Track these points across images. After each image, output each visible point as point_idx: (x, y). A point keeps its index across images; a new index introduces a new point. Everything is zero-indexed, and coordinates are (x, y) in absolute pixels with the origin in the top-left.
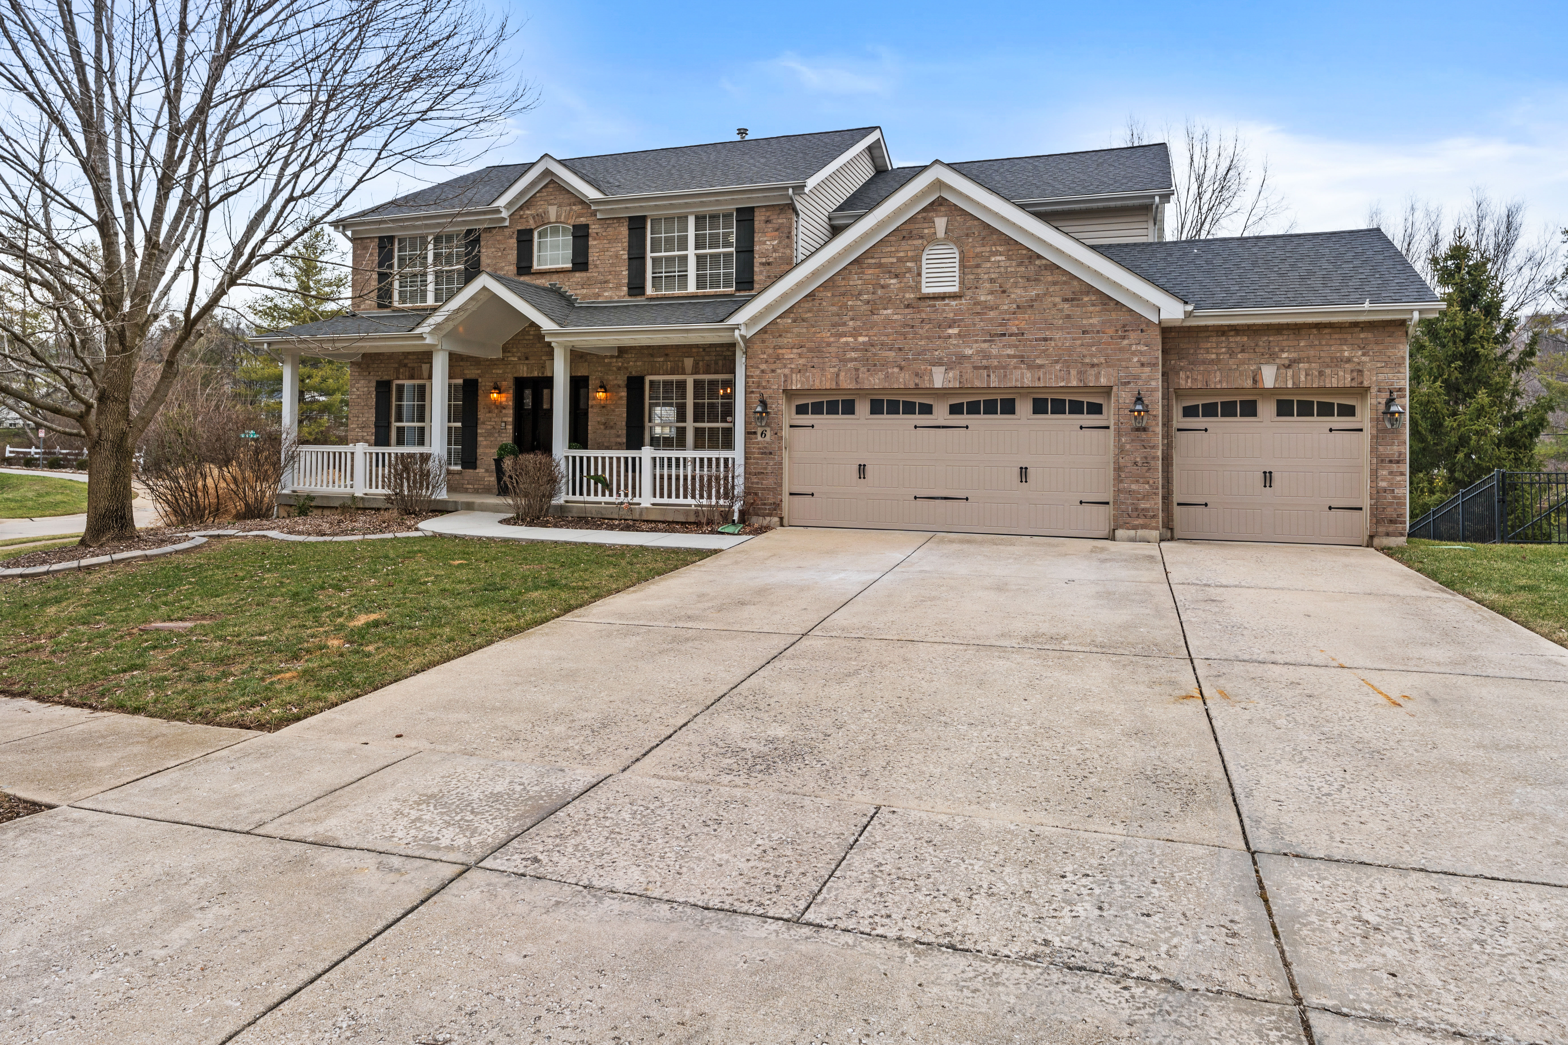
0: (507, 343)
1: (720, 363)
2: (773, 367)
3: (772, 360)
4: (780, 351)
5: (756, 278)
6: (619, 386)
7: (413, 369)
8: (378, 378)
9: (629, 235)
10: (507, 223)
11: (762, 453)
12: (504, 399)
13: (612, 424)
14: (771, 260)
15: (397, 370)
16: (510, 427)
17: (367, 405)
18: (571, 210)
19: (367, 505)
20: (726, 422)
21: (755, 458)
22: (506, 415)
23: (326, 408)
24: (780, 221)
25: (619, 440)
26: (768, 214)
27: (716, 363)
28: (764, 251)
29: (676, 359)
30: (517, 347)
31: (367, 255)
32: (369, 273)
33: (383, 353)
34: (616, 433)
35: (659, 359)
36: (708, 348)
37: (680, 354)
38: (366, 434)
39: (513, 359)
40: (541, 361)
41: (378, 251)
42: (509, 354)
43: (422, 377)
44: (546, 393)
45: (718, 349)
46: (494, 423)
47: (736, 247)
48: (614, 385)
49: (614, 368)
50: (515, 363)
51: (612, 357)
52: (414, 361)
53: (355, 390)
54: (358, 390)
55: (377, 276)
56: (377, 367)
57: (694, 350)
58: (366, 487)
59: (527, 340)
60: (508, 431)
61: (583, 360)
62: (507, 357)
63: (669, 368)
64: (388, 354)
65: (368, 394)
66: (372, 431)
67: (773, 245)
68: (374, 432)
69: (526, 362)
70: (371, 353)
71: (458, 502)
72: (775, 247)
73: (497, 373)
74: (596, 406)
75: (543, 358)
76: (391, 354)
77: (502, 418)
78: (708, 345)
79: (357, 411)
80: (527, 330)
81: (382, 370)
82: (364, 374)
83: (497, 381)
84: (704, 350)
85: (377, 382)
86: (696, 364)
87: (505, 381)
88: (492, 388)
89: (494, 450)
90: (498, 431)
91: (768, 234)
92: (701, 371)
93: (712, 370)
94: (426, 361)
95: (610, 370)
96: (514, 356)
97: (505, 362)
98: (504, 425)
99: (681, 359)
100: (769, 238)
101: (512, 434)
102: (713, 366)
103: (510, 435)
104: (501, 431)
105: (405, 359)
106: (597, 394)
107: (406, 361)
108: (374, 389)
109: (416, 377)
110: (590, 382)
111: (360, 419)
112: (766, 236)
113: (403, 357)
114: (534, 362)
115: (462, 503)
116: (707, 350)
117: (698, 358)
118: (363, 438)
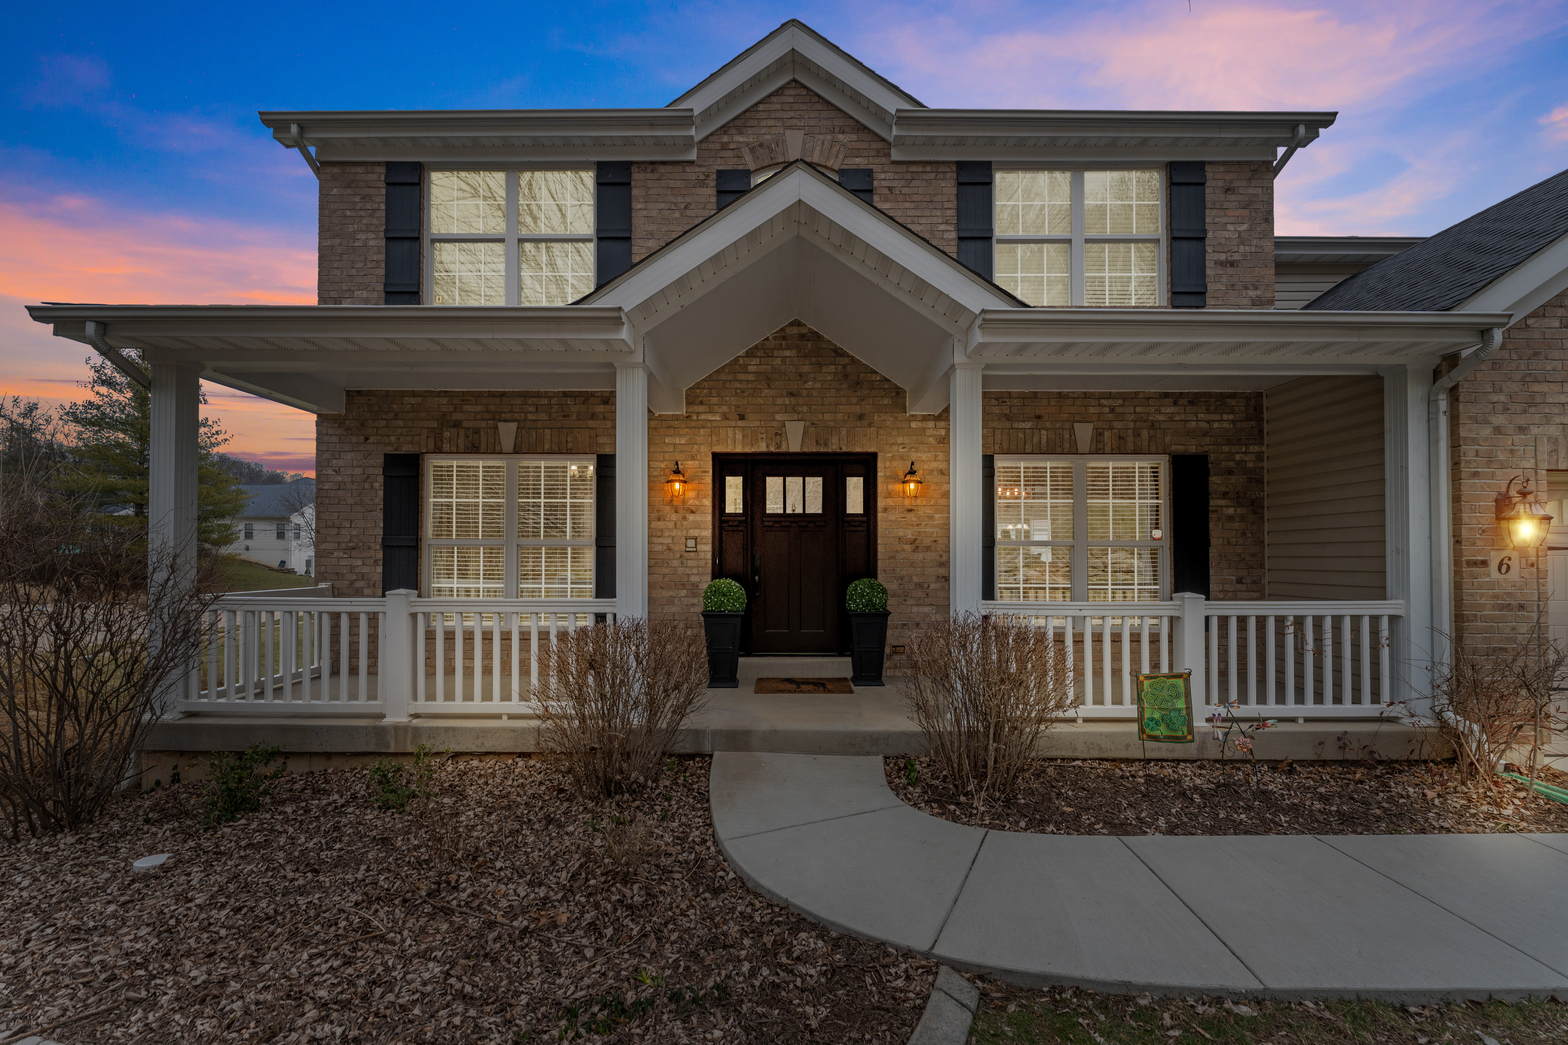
0: (698, 386)
1: (1145, 434)
2: (1521, 420)
3: (1519, 408)
4: (1537, 387)
5: (1211, 287)
6: (942, 472)
7: (477, 431)
8: (390, 450)
9: (958, 196)
10: (693, 156)
11: (1502, 608)
12: (691, 495)
14: (1236, 257)
15: (437, 434)
16: (706, 549)
18: (833, 141)
19: (425, 747)
20: (1151, 538)
21: (1484, 619)
22: (697, 525)
24: (1251, 191)
26: (1229, 177)
27: (1137, 434)
28: (1223, 241)
29: (1058, 425)
30: (719, 395)
31: (357, 199)
32: (362, 236)
33: (403, 394)
34: (938, 558)
35: (1023, 425)
36: (1120, 406)
37: (1064, 416)
38: (360, 563)
39: (710, 417)
40: (774, 424)
41: (383, 191)
42: (701, 409)
43: (498, 449)
44: (773, 484)
45: (1139, 409)
46: (670, 541)
47: (1171, 230)
48: (932, 470)
49: (931, 440)
50: (715, 424)
51: (925, 418)
52: (478, 417)
53: (331, 472)
54: (337, 472)
55: (383, 243)
56: (387, 426)
57: (1092, 410)
58: (415, 698)
59: (741, 381)
60: (702, 555)
61: (865, 423)
62: (698, 413)
63: (1044, 441)
64: (413, 400)
65: (365, 481)
66: (376, 562)
67: (1240, 232)
68: (381, 563)
69: (741, 423)
70: (370, 393)
71: (704, 732)
72: (1243, 235)
73: (675, 444)
74: (894, 508)
75: (778, 417)
76: (420, 399)
77: (687, 530)
78: (1120, 401)
79: (336, 515)
80: (741, 362)
81: (399, 431)
82: (354, 439)
83: (677, 458)
84: (1112, 410)
85: (387, 456)
86: (1098, 434)
87: (693, 458)
88: (668, 472)
89: (671, 593)
90: (678, 556)
91: (1230, 213)
92: (1108, 449)
93: (1130, 447)
94: (508, 416)
95: (923, 443)
96: (712, 411)
97: (693, 424)
98: (691, 543)
99: (1067, 425)
100: (1232, 220)
101: (710, 562)
102: (1130, 439)
103: (706, 563)
104: (686, 554)
105: (455, 411)
106: (899, 487)
107: (457, 416)
108: (380, 471)
109: (483, 448)
110: (880, 465)
111: (343, 532)
112: (1226, 216)
113: (451, 408)
114: (757, 423)
115: (715, 733)
116: (1118, 410)
117: (1100, 424)
118: (355, 577)
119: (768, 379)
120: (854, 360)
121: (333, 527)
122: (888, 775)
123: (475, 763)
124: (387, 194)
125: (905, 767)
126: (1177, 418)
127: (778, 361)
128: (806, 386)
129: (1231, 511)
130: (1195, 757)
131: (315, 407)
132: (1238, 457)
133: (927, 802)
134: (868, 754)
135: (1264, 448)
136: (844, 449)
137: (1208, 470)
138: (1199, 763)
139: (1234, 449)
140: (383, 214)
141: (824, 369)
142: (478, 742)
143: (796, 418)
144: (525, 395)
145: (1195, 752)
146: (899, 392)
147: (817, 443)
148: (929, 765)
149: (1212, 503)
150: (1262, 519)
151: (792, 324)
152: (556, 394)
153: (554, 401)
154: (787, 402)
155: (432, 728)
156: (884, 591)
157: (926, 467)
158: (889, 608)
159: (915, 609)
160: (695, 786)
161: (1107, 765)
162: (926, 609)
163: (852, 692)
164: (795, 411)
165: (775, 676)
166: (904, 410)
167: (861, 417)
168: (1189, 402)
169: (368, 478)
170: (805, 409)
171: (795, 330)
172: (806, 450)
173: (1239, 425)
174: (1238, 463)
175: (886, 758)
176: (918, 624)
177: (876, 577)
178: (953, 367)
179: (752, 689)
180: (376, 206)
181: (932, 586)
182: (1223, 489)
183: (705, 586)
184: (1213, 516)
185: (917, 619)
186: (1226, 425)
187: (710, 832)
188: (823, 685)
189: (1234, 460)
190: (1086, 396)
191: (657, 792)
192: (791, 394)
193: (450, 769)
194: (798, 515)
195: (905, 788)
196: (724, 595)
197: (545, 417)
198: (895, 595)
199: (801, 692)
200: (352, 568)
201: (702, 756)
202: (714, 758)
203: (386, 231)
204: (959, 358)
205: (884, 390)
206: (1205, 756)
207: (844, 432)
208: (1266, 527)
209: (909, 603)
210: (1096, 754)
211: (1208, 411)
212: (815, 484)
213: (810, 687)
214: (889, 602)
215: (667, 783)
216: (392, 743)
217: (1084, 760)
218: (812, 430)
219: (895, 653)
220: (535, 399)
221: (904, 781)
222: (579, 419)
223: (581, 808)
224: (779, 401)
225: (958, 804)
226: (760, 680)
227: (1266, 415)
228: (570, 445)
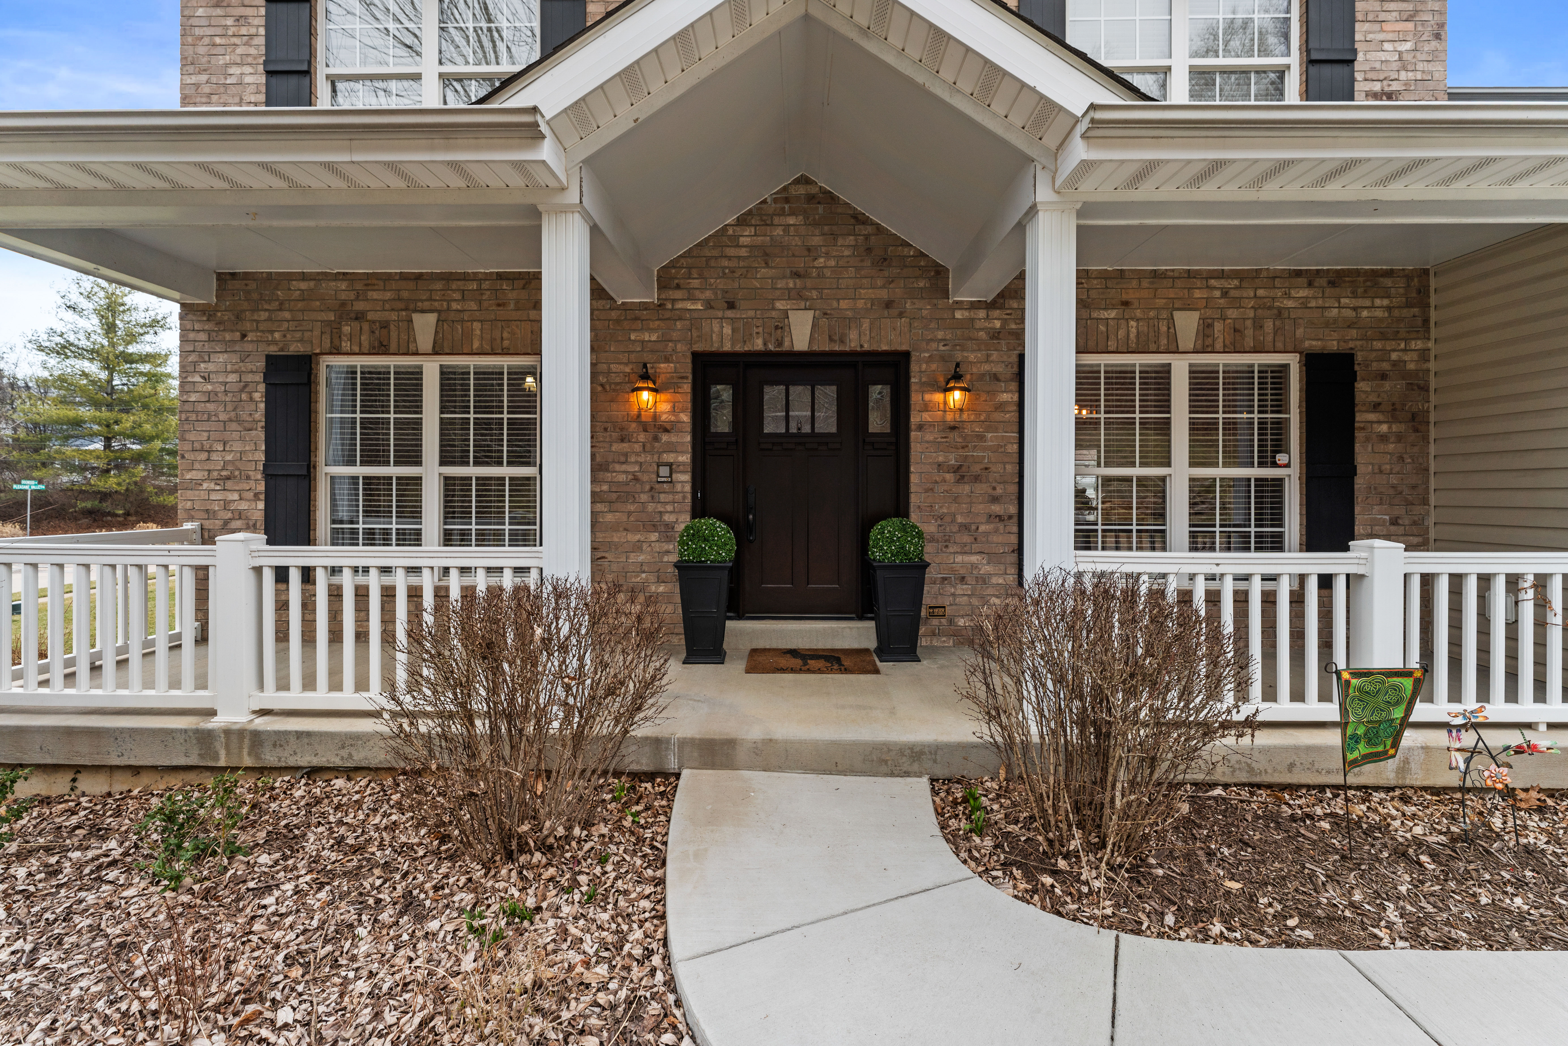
0: (673, 264)
1: (1269, 325)
6: (996, 377)
7: (385, 325)
8: (273, 350)
12: (664, 407)
13: (976, 469)
14: (1395, 86)
15: (334, 330)
16: (684, 479)
17: (238, 420)
19: (270, 758)
20: (1274, 465)
22: (672, 448)
23: (139, 458)
25: (996, 509)
27: (1258, 325)
28: (1378, 65)
29: (1152, 314)
30: (701, 276)
31: (230, 22)
32: (234, 70)
33: (289, 277)
34: (990, 491)
35: (1105, 314)
36: (1236, 288)
37: (1160, 302)
38: (236, 496)
39: (689, 306)
40: (774, 314)
41: (263, 11)
42: (678, 294)
43: (412, 348)
44: (773, 394)
45: (1261, 292)
46: (637, 468)
47: (1308, 51)
48: (983, 375)
49: (982, 334)
50: (695, 315)
51: (974, 306)
52: (387, 306)
53: (198, 379)
54: (206, 379)
55: (263, 79)
56: (269, 319)
57: (1197, 294)
58: (261, 686)
59: (729, 258)
60: (679, 487)
61: (894, 312)
62: (674, 301)
63: (1132, 336)
64: (303, 285)
65: (242, 391)
66: (256, 495)
67: (1400, 53)
68: (262, 497)
69: (730, 314)
70: (247, 276)
71: (668, 741)
72: (1405, 57)
73: (643, 342)
74: (932, 425)
75: (779, 305)
76: (312, 284)
77: (660, 454)
78: (1236, 282)
79: (205, 434)
80: (730, 232)
81: (285, 325)
82: (228, 336)
83: (646, 360)
84: (1225, 293)
85: (269, 358)
86: (1206, 327)
87: (667, 360)
88: (634, 377)
89: (638, 537)
90: (647, 487)
91: (1387, 27)
92: (1219, 346)
93: (1249, 343)
94: (426, 305)
95: (970, 339)
96: (691, 298)
97: (668, 315)
98: (664, 471)
99: (1164, 314)
100: (1390, 36)
101: (689, 496)
102: (1249, 332)
103: (684, 498)
104: (657, 486)
105: (357, 298)
106: (939, 397)
107: (360, 306)
108: (259, 377)
109: (393, 347)
110: (914, 367)
111: (214, 456)
112: (1382, 31)
113: (352, 295)
114: (751, 313)
115: (683, 743)
116: (1233, 293)
117: (1209, 313)
118: (230, 515)
119: (766, 254)
120: (878, 227)
121: (202, 450)
122: (939, 813)
123: (339, 783)
124: (267, 16)
125: (965, 800)
126: (1313, 304)
127: (779, 231)
128: (816, 264)
129: (1384, 428)
130: (1393, 783)
131: (177, 295)
132: (1394, 356)
133: (1005, 866)
134: (907, 774)
135: (1431, 344)
136: (866, 347)
137: (1355, 373)
138: (1397, 793)
139: (1390, 345)
140: (261, 41)
141: (840, 242)
142: (344, 753)
143: (802, 305)
144: (448, 278)
145: (1392, 775)
146: (939, 273)
147: (831, 339)
148: (999, 796)
149: (1359, 417)
150: (1426, 439)
151: (797, 182)
152: (488, 276)
153: (486, 285)
154: (791, 285)
155: (277, 733)
156: (920, 535)
157: (975, 370)
158: (927, 558)
159: (959, 558)
160: (648, 834)
161: (1263, 795)
162: (974, 559)
163: (877, 671)
164: (801, 297)
165: (774, 646)
166: (946, 295)
167: (888, 304)
168: (1329, 282)
169: (245, 386)
170: (814, 294)
171: (801, 190)
172: (815, 348)
173: (1396, 313)
174: (1395, 364)
175: (933, 780)
176: (963, 578)
177: (907, 515)
178: (1033, 210)
179: (742, 665)
180: (253, 31)
181: (982, 528)
182: (1373, 398)
183: (681, 527)
184: (1359, 435)
185: (962, 572)
186: (1379, 313)
187: (659, 935)
188: (838, 660)
189: (1389, 360)
190: (1190, 275)
191: (587, 846)
192: (796, 275)
193: (298, 794)
194: (806, 435)
195: (968, 839)
196: (706, 540)
197: (473, 306)
198: (933, 540)
199: (809, 671)
200: (226, 503)
201: (666, 775)
202: (681, 782)
203: (265, 63)
204: (1044, 194)
205: (920, 268)
206: (1408, 782)
207: (866, 324)
208: (1432, 449)
209: (951, 550)
210: (1243, 777)
211: (1355, 295)
212: (828, 394)
213: (820, 664)
214: (925, 550)
215: (604, 830)
216: (222, 753)
217: (1226, 786)
218: (824, 321)
219: (932, 615)
220: (459, 283)
221: (964, 824)
222: (517, 309)
223: (463, 879)
224: (781, 284)
225: (1055, 873)
226: (754, 652)
227: (1433, 300)
228: (506, 343)
